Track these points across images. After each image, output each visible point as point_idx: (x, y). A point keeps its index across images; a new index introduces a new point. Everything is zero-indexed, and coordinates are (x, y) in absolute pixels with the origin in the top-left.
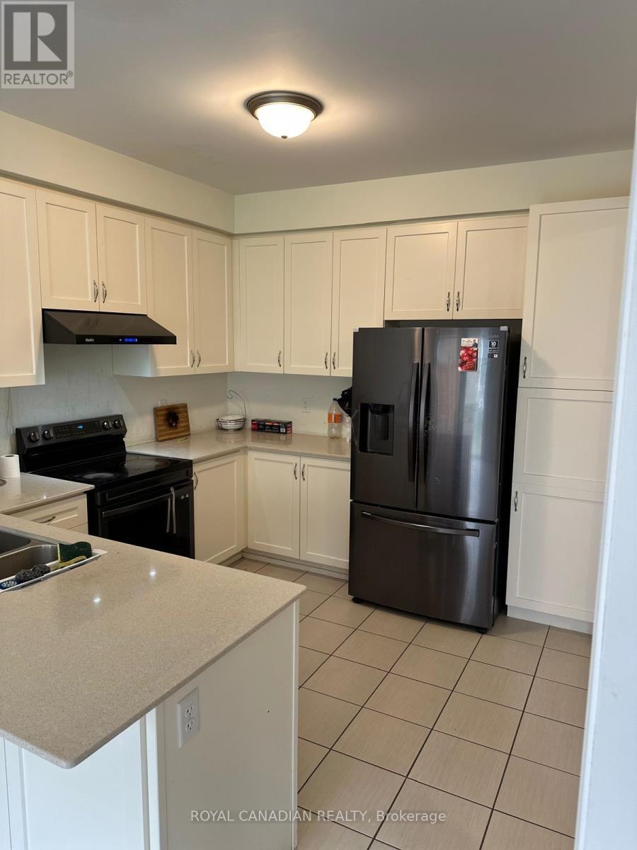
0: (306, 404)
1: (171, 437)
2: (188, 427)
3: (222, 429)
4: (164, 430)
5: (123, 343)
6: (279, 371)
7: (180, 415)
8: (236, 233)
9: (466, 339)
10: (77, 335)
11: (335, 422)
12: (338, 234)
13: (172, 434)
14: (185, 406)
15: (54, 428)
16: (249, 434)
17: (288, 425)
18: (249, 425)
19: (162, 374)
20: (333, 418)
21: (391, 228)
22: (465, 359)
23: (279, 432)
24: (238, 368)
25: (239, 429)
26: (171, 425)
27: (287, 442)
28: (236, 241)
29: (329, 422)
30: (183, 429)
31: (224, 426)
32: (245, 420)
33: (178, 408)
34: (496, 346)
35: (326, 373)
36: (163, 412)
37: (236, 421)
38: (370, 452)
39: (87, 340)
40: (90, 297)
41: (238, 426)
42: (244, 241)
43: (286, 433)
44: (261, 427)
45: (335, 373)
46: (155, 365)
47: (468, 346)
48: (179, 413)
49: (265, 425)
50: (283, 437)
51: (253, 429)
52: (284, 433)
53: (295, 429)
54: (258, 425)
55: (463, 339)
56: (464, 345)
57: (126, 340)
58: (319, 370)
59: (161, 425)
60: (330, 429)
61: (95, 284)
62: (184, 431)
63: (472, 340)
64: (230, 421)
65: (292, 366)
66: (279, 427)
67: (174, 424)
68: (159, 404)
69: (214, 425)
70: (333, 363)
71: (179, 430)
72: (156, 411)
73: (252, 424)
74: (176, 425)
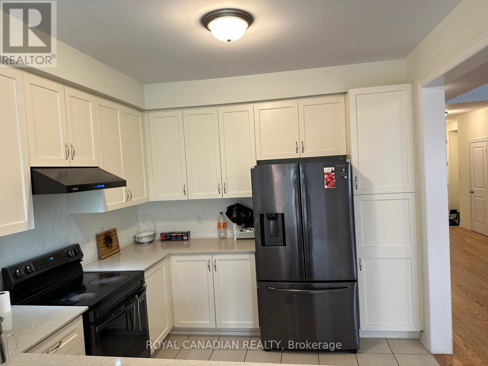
0: (200, 218)
1: (109, 254)
2: (118, 245)
3: (139, 243)
4: (105, 250)
5: (96, 189)
6: (185, 198)
7: (113, 238)
8: (146, 109)
9: (327, 168)
10: (66, 186)
11: (223, 228)
12: (221, 109)
13: (109, 252)
14: (115, 230)
15: (33, 262)
16: (159, 244)
17: (188, 234)
18: (158, 237)
19: (110, 209)
20: (222, 226)
21: (256, 105)
22: (329, 180)
23: (183, 240)
24: (152, 199)
25: (152, 242)
26: (108, 246)
27: (188, 246)
28: (146, 115)
29: (219, 228)
30: (115, 248)
31: (141, 241)
32: (155, 235)
33: (111, 233)
34: (345, 171)
35: (220, 196)
36: (102, 237)
37: (149, 236)
38: (268, 246)
39: (74, 189)
40: (63, 156)
41: (151, 240)
42: (152, 114)
43: (187, 240)
44: (168, 238)
45: (226, 196)
46: (105, 203)
47: (328, 172)
48: (112, 236)
49: (171, 236)
50: (185, 243)
51: (162, 240)
52: (186, 240)
53: (192, 236)
54: (166, 236)
55: (324, 168)
56: (326, 172)
57: (98, 186)
58: (215, 195)
59: (102, 247)
60: (219, 233)
61: (66, 146)
62: (116, 249)
63: (330, 168)
64: (146, 237)
65: (194, 194)
66: (182, 236)
67: (110, 245)
68: (99, 231)
69: (131, 241)
70: (225, 190)
71: (113, 249)
72: (98, 237)
73: (161, 236)
74: (111, 245)
